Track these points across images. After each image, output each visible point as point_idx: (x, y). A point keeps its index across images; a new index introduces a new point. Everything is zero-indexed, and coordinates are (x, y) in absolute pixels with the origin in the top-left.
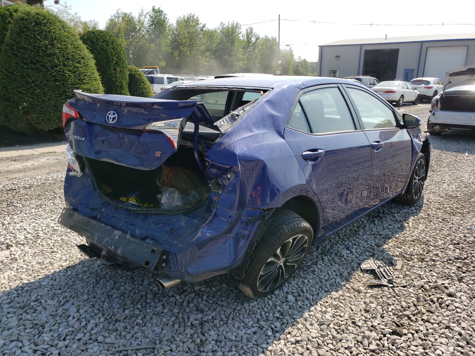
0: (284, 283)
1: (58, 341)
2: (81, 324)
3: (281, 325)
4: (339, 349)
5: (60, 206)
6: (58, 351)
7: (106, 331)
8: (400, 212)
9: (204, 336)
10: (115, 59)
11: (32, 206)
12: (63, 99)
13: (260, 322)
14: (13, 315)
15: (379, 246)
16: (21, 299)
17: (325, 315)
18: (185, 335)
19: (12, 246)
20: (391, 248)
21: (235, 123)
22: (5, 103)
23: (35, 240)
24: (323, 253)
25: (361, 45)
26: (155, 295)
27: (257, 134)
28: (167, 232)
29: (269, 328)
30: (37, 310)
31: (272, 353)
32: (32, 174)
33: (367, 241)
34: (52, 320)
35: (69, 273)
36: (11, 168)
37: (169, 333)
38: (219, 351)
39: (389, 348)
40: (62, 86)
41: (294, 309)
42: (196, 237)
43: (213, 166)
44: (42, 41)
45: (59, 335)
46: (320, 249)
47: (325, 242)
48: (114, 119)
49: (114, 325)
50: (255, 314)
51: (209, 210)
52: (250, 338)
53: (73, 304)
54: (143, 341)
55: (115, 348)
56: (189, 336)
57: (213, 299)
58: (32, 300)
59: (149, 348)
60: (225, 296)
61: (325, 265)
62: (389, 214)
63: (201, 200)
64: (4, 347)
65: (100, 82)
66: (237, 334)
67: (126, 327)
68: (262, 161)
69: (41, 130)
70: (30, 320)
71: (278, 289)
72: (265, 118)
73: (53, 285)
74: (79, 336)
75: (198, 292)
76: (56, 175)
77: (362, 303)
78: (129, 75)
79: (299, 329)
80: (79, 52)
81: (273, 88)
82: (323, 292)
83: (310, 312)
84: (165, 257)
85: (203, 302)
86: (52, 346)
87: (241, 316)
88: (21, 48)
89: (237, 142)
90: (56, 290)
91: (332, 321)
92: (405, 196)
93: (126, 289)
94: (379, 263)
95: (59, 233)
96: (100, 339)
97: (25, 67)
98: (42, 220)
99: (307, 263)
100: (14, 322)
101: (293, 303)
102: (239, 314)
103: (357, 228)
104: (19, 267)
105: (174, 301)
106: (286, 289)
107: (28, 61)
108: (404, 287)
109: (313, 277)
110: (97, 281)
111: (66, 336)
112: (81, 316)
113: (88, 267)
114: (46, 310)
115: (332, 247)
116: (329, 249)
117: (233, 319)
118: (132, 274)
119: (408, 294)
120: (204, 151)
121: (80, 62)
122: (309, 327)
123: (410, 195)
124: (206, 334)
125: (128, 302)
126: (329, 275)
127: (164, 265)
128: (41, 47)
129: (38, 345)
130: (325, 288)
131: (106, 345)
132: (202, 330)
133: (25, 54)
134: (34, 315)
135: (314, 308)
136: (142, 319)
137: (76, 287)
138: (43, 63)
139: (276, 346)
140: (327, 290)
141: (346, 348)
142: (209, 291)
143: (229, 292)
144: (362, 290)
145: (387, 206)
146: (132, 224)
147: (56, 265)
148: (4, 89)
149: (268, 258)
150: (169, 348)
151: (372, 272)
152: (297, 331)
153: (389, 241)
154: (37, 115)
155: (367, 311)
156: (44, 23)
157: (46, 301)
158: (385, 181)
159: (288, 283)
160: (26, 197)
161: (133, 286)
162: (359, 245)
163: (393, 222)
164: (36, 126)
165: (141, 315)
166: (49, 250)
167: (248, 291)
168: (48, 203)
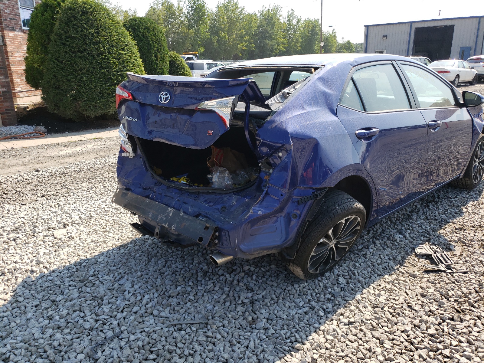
0: (335, 265)
1: (116, 313)
2: (136, 298)
3: (333, 307)
4: (395, 332)
5: (110, 189)
6: (118, 321)
7: (160, 305)
8: (458, 197)
9: (256, 314)
10: (156, 45)
11: (83, 189)
12: (108, 86)
13: (311, 303)
14: (74, 288)
15: (435, 231)
16: (80, 274)
17: (378, 298)
18: (236, 312)
19: (68, 225)
20: (448, 233)
21: (286, 101)
22: (55, 91)
23: (89, 220)
24: (374, 237)
25: (411, 23)
26: (205, 273)
27: (309, 112)
28: (218, 210)
29: (321, 309)
30: (95, 284)
31: (325, 333)
32: (82, 159)
33: (421, 226)
34: (109, 294)
35: (122, 251)
36: (62, 153)
37: (220, 309)
38: (270, 329)
39: (449, 334)
40: (107, 73)
41: (345, 291)
42: (248, 215)
43: (264, 145)
44: (88, 30)
45: (117, 307)
46: (371, 233)
47: (376, 226)
48: (166, 99)
49: (167, 301)
50: (306, 294)
51: (259, 189)
52: (301, 317)
53: (127, 280)
54: (196, 316)
55: (170, 321)
56: (240, 313)
57: (263, 279)
58: (90, 274)
59: (202, 323)
60: (275, 277)
61: (377, 249)
62: (445, 199)
63: (250, 181)
64: (68, 316)
65: (143, 68)
66: (288, 313)
67: (179, 303)
68: (315, 139)
69: (88, 117)
70: (90, 293)
71: (329, 272)
72: (317, 96)
73: (107, 262)
74: (136, 309)
75: (247, 271)
76: (104, 159)
77: (418, 287)
78: (170, 62)
79: (351, 311)
80: (123, 39)
81: (324, 66)
82: (376, 275)
83: (362, 294)
84: (217, 234)
85: (253, 282)
86: (111, 317)
87: (292, 296)
88: (69, 37)
89: (289, 120)
90: (111, 266)
91: (386, 304)
92: (463, 180)
93: (177, 267)
94: (435, 248)
95: (110, 214)
96: (155, 312)
97: (73, 55)
98: (93, 202)
99: (358, 247)
100: (75, 294)
101: (345, 285)
102: (290, 295)
103: (410, 212)
104: (76, 245)
105: (224, 280)
106: (336, 272)
107: (76, 50)
108: (464, 273)
109: (365, 261)
110: (148, 259)
111: (124, 308)
112: (135, 291)
113: (139, 246)
114: (103, 284)
115: (383, 231)
116: (380, 233)
117: (283, 299)
118: (182, 253)
119: (469, 280)
120: (255, 130)
121: (124, 49)
122: (363, 309)
123: (469, 179)
124: (257, 312)
125: (180, 280)
126: (381, 258)
127: (217, 241)
128: (88, 36)
129: (99, 316)
130: (378, 272)
131: (161, 319)
132: (253, 308)
133: (73, 43)
134: (92, 288)
135: (367, 291)
136: (194, 296)
137: (129, 264)
138: (89, 51)
139: (329, 327)
140: (379, 273)
141: (402, 332)
142: (258, 271)
143: (278, 272)
144: (417, 275)
145: (443, 191)
146: (184, 203)
147: (109, 244)
148: (54, 77)
149: (320, 239)
150: (221, 324)
151: (428, 257)
152: (349, 312)
153: (446, 226)
154: (84, 103)
155: (423, 296)
156: (91, 12)
157: (102, 277)
158: (439, 165)
159: (339, 265)
160: (77, 180)
161: (184, 264)
162: (412, 230)
163: (449, 207)
164: (83, 113)
165: (192, 292)
166: (102, 230)
167: (298, 271)
168: (98, 185)
